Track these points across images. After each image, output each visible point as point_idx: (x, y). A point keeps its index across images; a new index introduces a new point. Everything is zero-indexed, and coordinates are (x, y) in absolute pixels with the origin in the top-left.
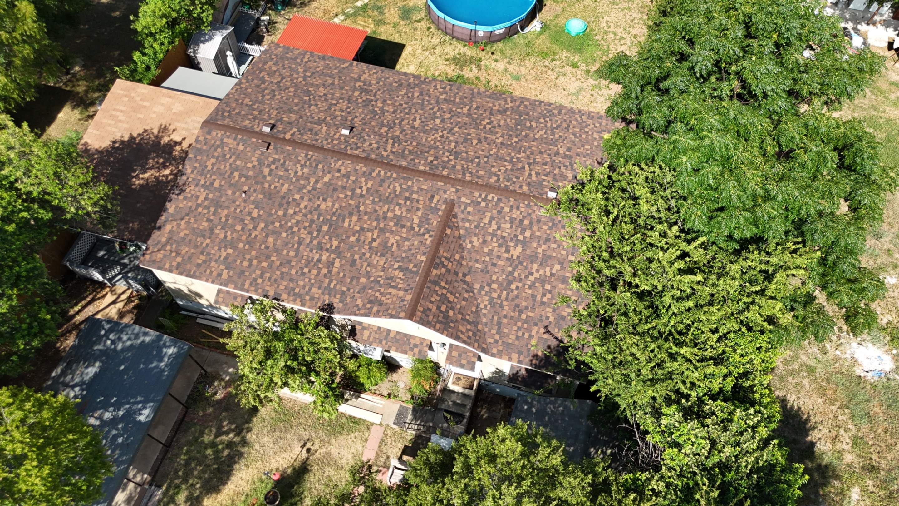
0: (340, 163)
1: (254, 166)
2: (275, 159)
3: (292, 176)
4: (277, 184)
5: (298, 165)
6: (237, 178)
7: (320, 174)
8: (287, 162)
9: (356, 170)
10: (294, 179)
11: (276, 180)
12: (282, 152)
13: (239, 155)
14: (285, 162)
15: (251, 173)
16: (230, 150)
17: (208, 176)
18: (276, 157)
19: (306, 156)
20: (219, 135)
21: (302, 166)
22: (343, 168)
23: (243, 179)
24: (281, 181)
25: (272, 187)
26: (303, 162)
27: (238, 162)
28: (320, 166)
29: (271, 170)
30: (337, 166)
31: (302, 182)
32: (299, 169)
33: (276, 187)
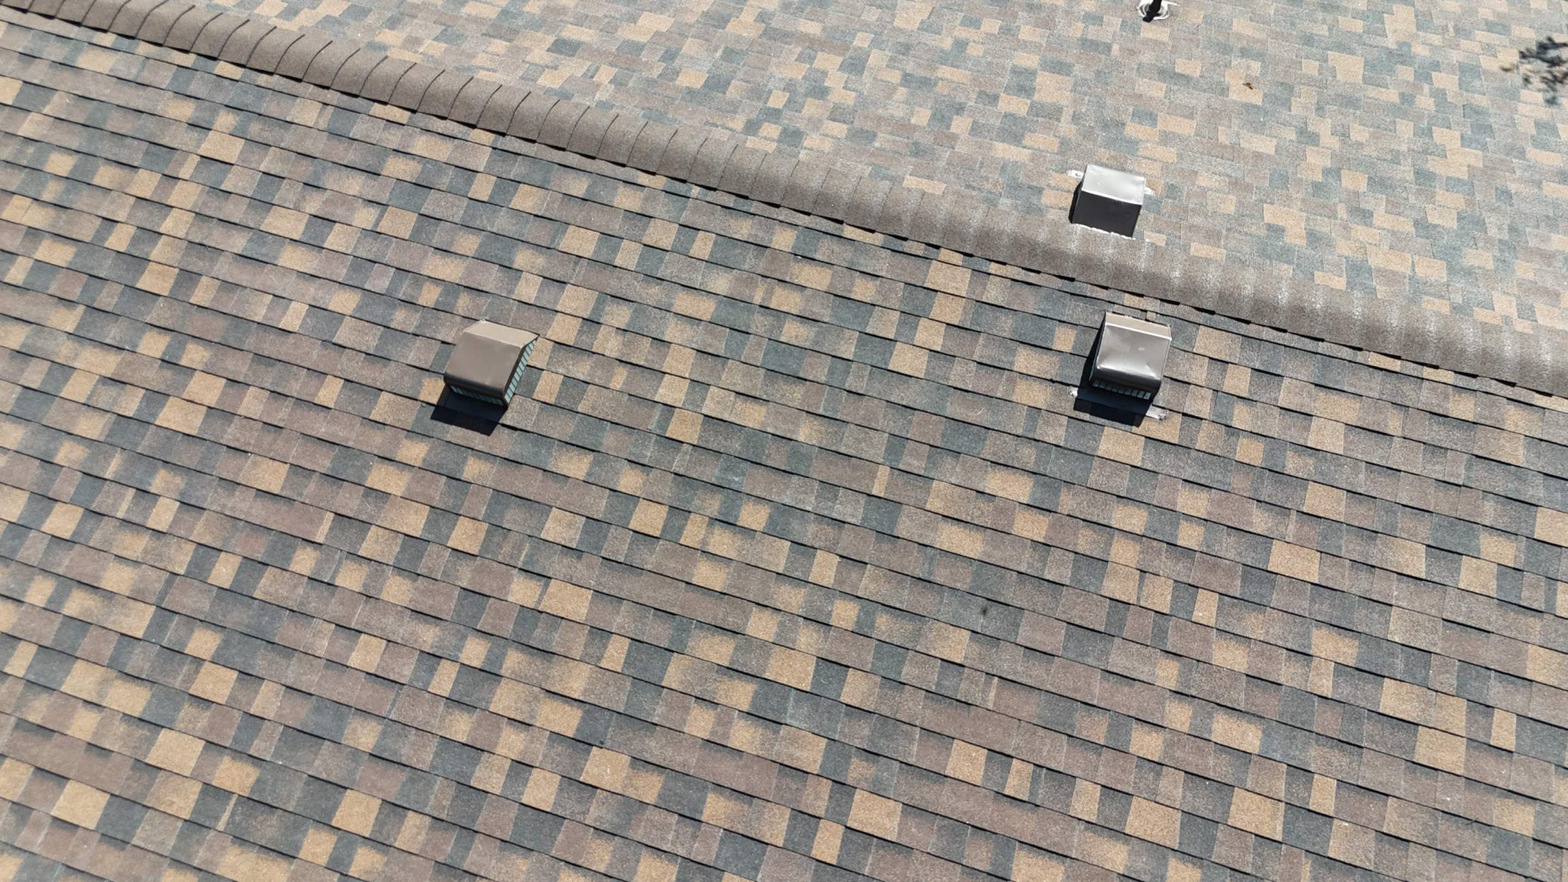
0: (548, 81)
1: (1147, 116)
2: (1016, 139)
3: (876, 59)
4: (963, 33)
5: (840, 95)
6: (1233, 80)
7: (691, 47)
8: (922, 117)
9: (450, 35)
10: (861, 41)
11: (975, 51)
12: (965, 166)
13: (1282, 180)
14: (941, 118)
15: (1155, 90)
16: (1365, 216)
17: (1425, 102)
18: (1004, 151)
19: (792, 137)
20: (1504, 305)
21: (820, 92)
22: (539, 54)
23: (1191, 67)
24: (947, 44)
25: (991, 25)
26: (811, 108)
27: (1265, 145)
28: (692, 78)
29: (1024, 90)
30: (573, 68)
31: (812, 28)
32: (835, 80)
33: (972, 22)
